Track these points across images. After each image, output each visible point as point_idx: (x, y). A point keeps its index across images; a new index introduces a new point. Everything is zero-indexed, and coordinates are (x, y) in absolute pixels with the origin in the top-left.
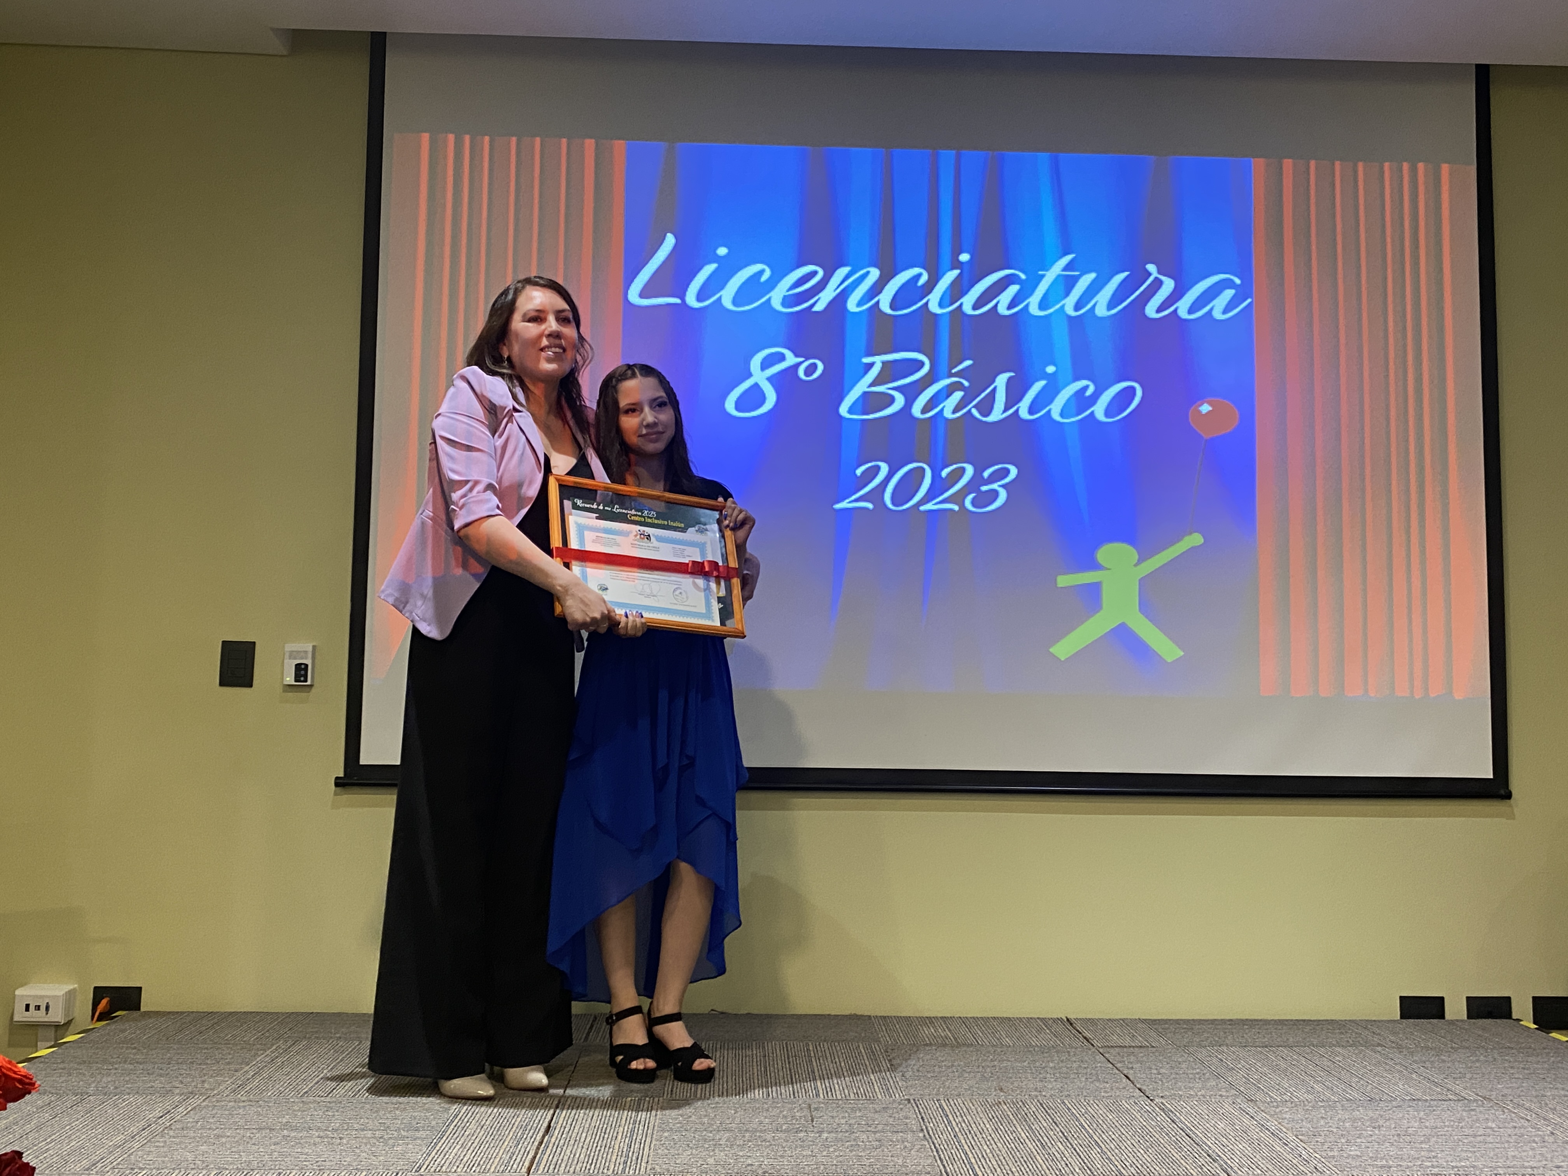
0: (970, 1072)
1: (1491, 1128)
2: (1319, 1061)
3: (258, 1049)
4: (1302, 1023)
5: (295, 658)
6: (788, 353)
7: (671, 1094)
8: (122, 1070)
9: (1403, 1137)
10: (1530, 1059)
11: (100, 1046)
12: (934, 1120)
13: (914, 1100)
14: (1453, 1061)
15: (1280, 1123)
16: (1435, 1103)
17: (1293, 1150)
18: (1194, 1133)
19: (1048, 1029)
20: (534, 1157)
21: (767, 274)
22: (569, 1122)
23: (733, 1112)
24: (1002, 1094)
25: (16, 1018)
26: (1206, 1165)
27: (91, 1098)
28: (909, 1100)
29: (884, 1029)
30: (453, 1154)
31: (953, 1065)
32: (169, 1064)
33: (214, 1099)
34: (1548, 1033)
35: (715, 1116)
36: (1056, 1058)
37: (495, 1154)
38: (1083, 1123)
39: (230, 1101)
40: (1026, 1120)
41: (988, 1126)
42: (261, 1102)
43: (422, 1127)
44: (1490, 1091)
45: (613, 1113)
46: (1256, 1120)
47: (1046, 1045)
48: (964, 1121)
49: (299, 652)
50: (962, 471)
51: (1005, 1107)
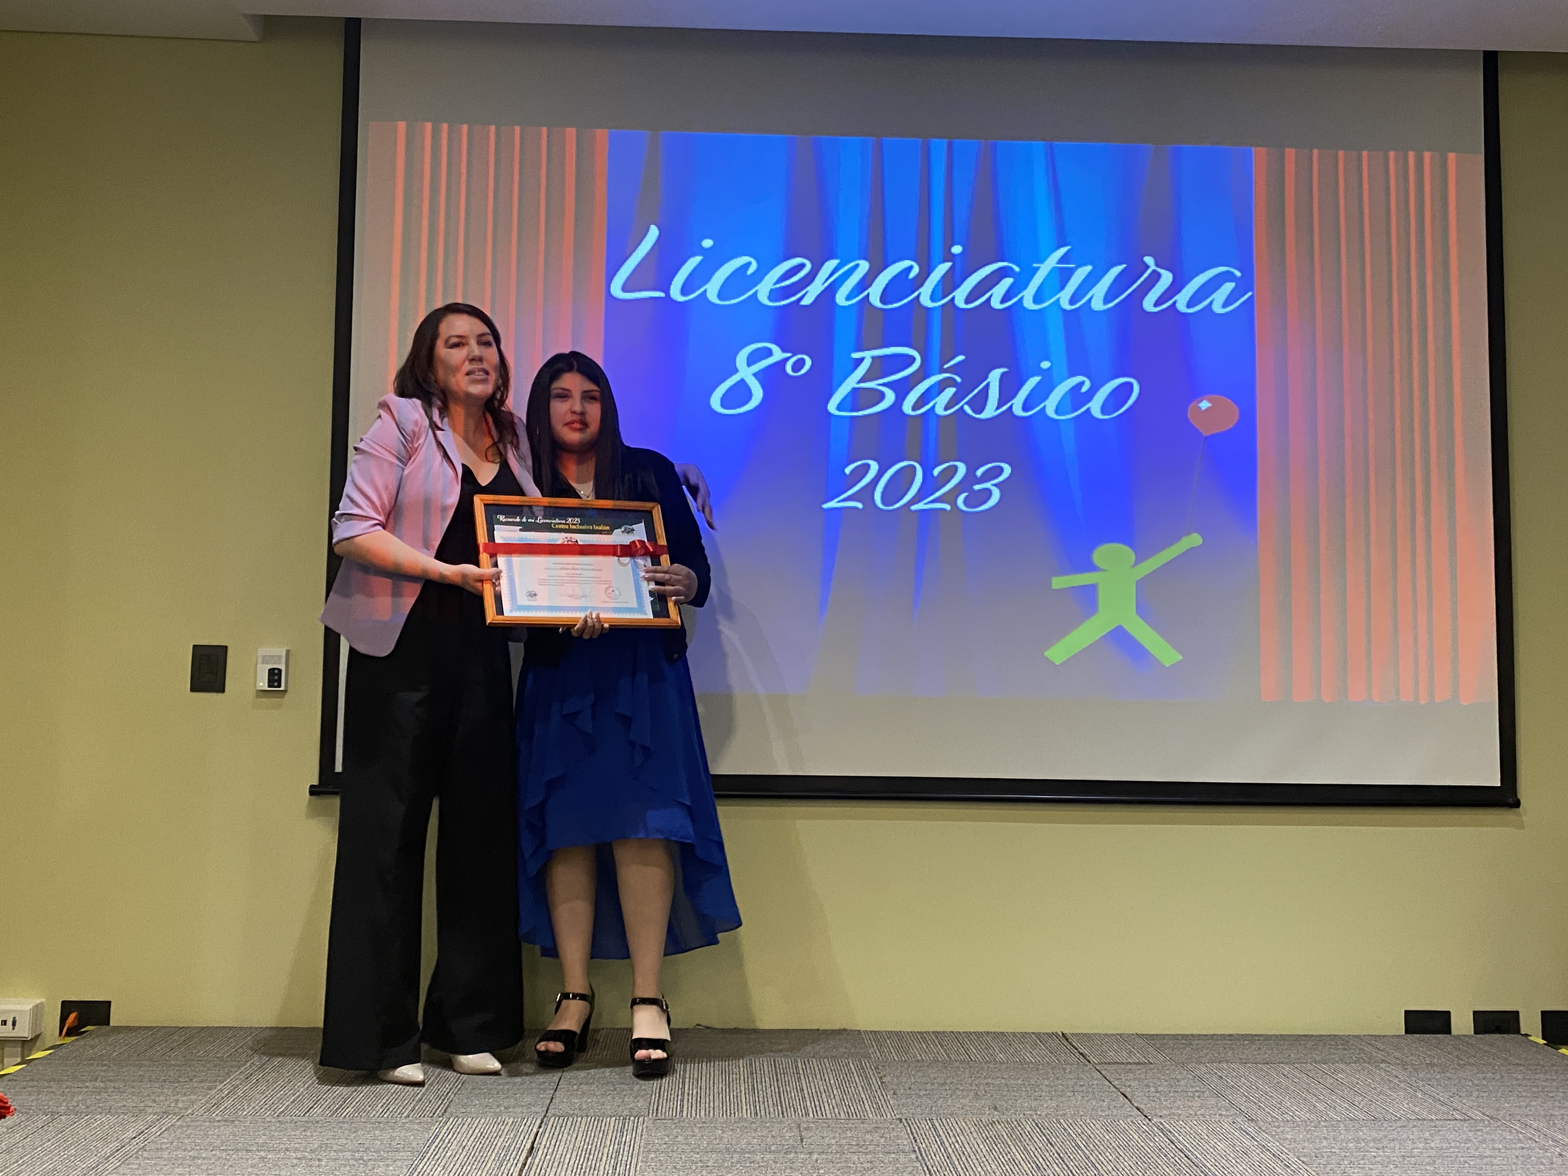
0: (963, 1090)
1: (1499, 1149)
2: (1322, 1078)
3: (232, 1066)
4: (1304, 1038)
5: (268, 663)
6: (775, 348)
7: (657, 1113)
8: (93, 1088)
9: (1408, 1159)
10: (1537, 1076)
11: (69, 1062)
12: (926, 1140)
13: (906, 1119)
14: (1459, 1079)
15: (1281, 1144)
16: (1441, 1122)
17: (1294, 1172)
18: (1193, 1154)
19: (1044, 1044)
21: (754, 267)
22: (553, 1143)
24: (996, 1113)
27: (63, 1118)
28: (901, 1120)
29: (874, 1044)
31: (945, 1084)
32: (141, 1082)
33: (189, 1119)
34: (1557, 1049)
35: (702, 1136)
36: (1051, 1075)
38: (1080, 1143)
39: (204, 1121)
40: (1021, 1141)
41: (982, 1146)
42: (236, 1122)
43: (404, 1148)
44: (1498, 1110)
45: (597, 1133)
46: (1257, 1141)
47: (1041, 1061)
48: (957, 1142)
49: (272, 657)
50: (955, 468)
51: (999, 1127)
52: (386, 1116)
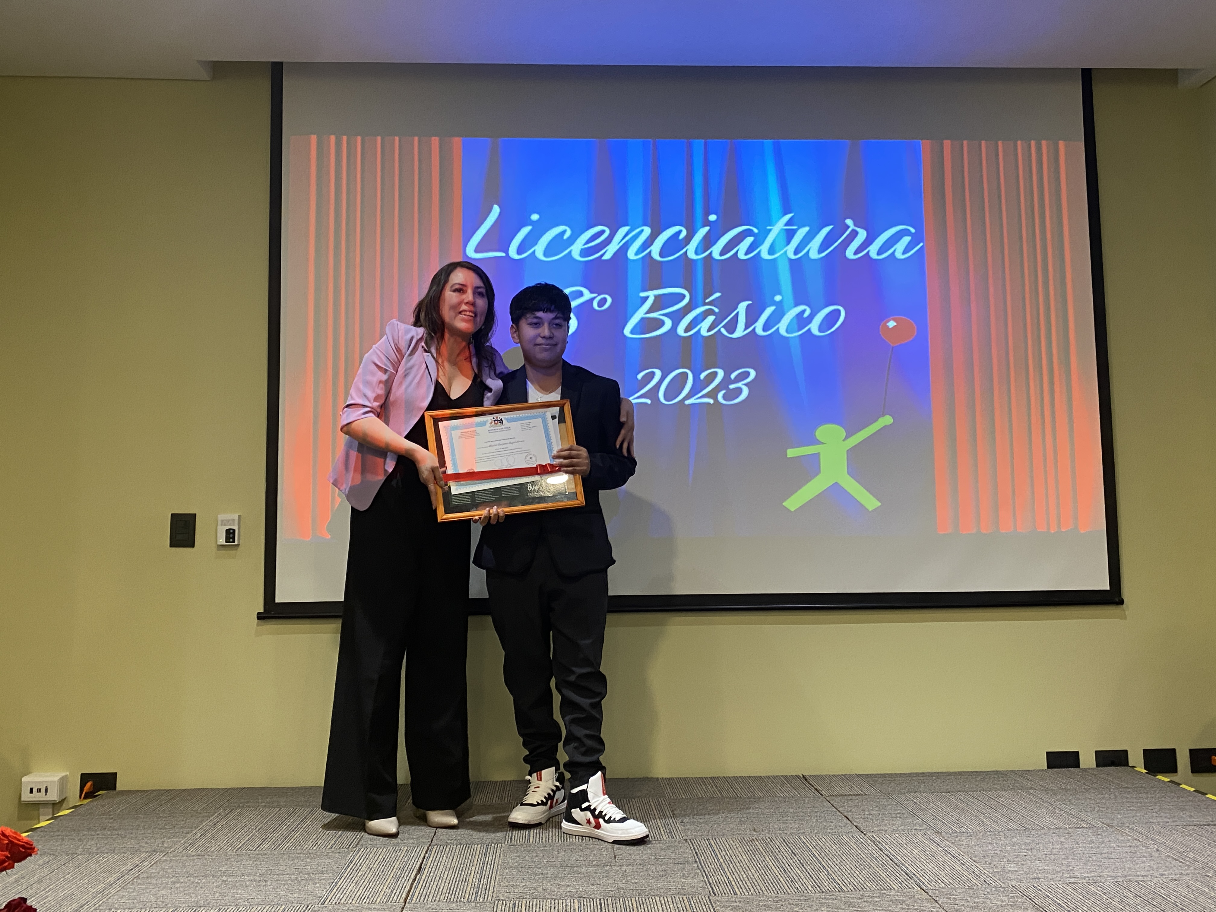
0: (732, 817)
1: (1113, 847)
2: (988, 801)
3: (204, 817)
4: (975, 773)
5: (225, 525)
6: (585, 291)
7: (511, 841)
8: (102, 835)
9: (1049, 856)
10: (1141, 795)
11: (86, 818)
12: (704, 854)
13: (690, 840)
14: (1085, 799)
15: (958, 849)
16: (1073, 830)
17: (968, 868)
18: (896, 858)
19: (789, 784)
20: (409, 891)
21: (568, 233)
22: (435, 864)
23: (557, 853)
24: (755, 833)
25: (23, 799)
26: (905, 881)
27: (79, 857)
28: (686, 840)
29: (668, 787)
30: (349, 890)
31: (719, 813)
32: (138, 829)
33: (172, 855)
34: (1155, 776)
35: (543, 856)
36: (794, 805)
37: (380, 889)
38: (815, 853)
39: (183, 856)
40: (772, 852)
41: (744, 857)
42: (206, 856)
43: (326, 871)
44: (1113, 820)
45: (468, 856)
46: (941, 847)
47: (787, 795)
48: (727, 854)
49: (228, 521)
50: (715, 374)
51: (757, 843)
52: (315, 848)
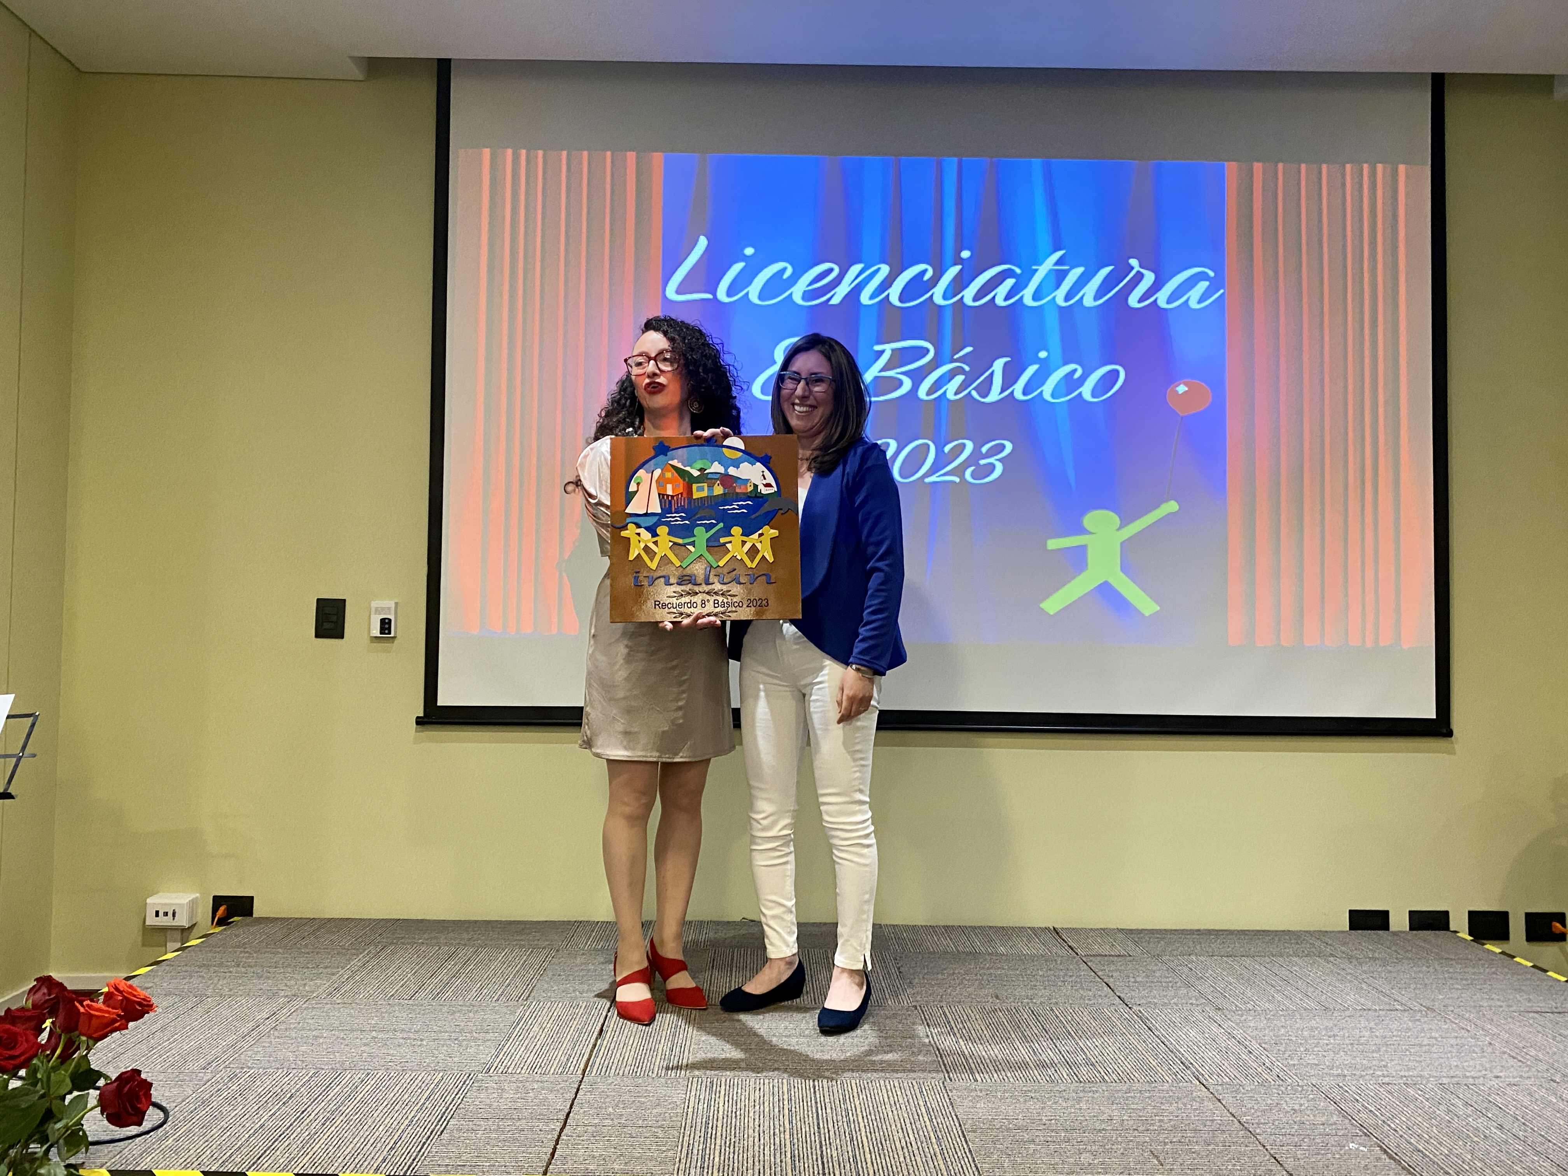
0: (969, 980)
1: (1435, 1038)
2: (1279, 970)
3: (352, 954)
4: (1262, 933)
5: (380, 614)
8: (236, 973)
9: (1356, 1047)
10: (1466, 970)
11: (218, 950)
12: (938, 1026)
13: (920, 1006)
14: (1398, 972)
15: (1244, 1032)
16: (1384, 1013)
17: (1257, 1058)
18: (1169, 1041)
19: (1037, 938)
20: (589, 1060)
21: (789, 272)
22: (619, 1027)
24: (998, 1001)
25: (147, 923)
26: (1180, 1072)
27: (209, 1000)
28: (915, 1007)
29: (893, 937)
30: (518, 1056)
31: (953, 974)
32: (276, 967)
33: (314, 1002)
34: (1484, 944)
36: (1044, 966)
37: (554, 1056)
38: (1070, 1030)
39: (327, 1004)
40: (1019, 1027)
41: (985, 1032)
42: (353, 1005)
43: (492, 1029)
44: (1433, 1000)
46: (1223, 1028)
47: (1036, 953)
48: (965, 1027)
49: (383, 609)
50: (964, 446)
51: (1001, 1014)
52: (479, 999)
